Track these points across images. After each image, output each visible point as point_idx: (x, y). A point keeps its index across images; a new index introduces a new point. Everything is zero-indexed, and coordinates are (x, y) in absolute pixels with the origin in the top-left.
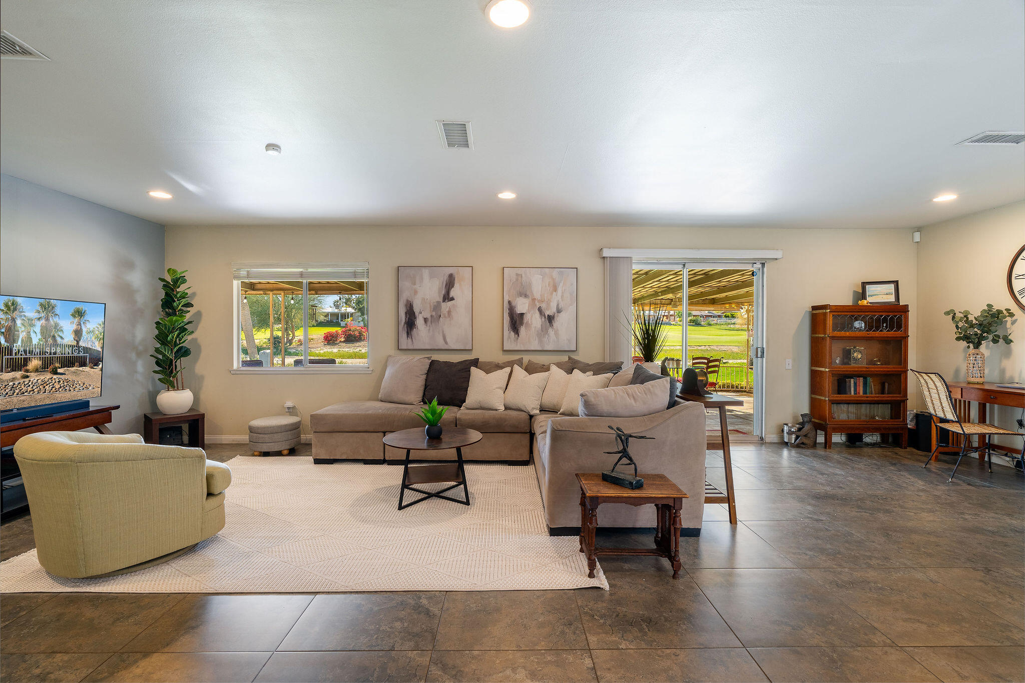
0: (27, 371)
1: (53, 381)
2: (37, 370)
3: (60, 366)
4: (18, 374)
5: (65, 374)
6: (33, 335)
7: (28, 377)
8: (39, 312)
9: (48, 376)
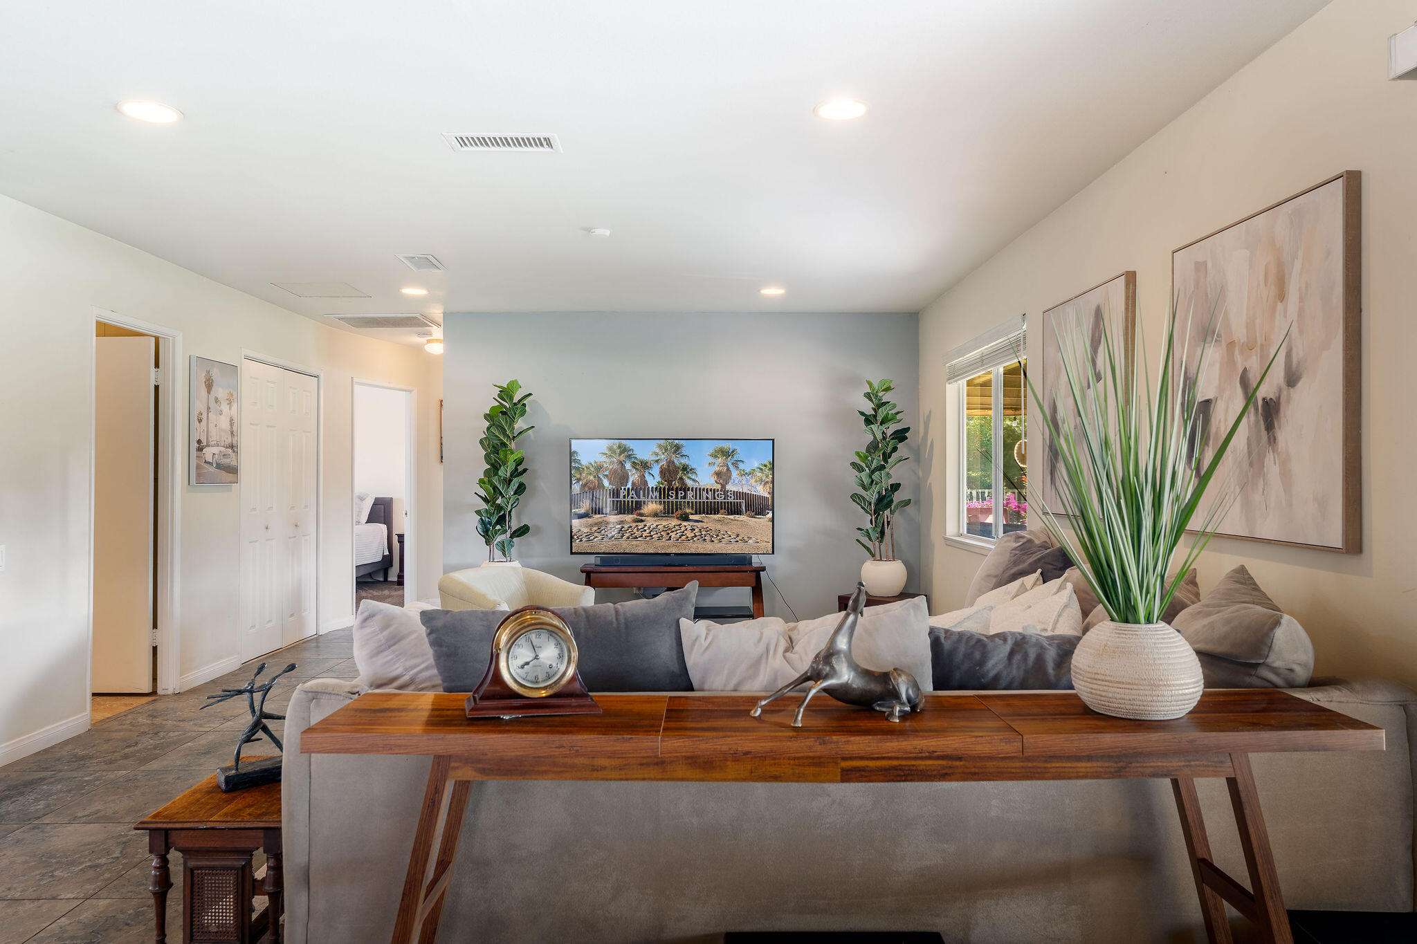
0: (642, 515)
1: (683, 529)
2: (656, 515)
3: (693, 512)
4: (629, 518)
5: (702, 522)
6: (648, 478)
7: (642, 521)
8: (657, 454)
9: (674, 522)
